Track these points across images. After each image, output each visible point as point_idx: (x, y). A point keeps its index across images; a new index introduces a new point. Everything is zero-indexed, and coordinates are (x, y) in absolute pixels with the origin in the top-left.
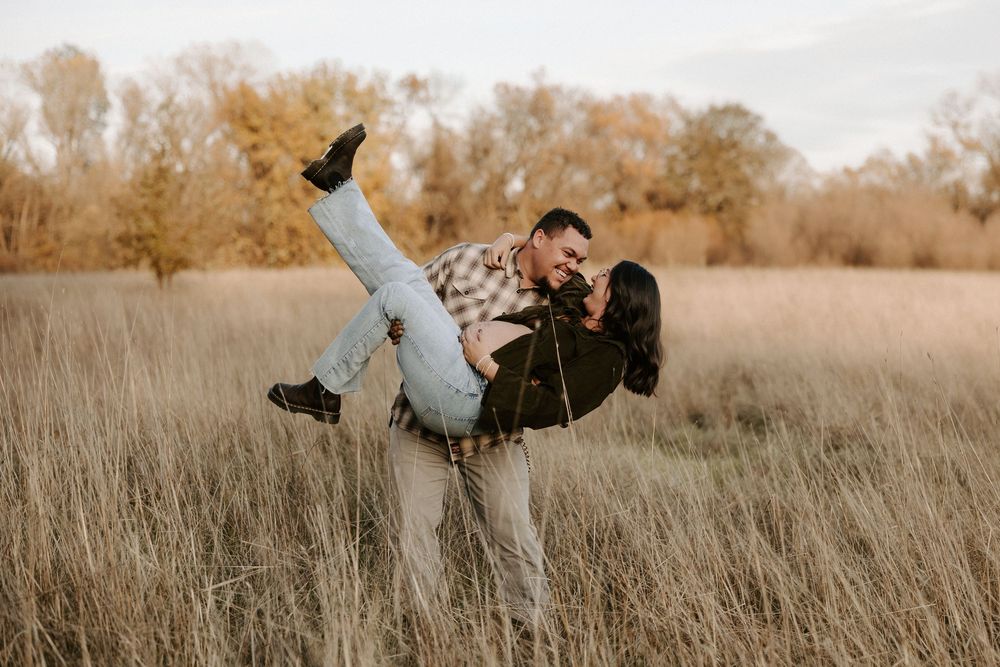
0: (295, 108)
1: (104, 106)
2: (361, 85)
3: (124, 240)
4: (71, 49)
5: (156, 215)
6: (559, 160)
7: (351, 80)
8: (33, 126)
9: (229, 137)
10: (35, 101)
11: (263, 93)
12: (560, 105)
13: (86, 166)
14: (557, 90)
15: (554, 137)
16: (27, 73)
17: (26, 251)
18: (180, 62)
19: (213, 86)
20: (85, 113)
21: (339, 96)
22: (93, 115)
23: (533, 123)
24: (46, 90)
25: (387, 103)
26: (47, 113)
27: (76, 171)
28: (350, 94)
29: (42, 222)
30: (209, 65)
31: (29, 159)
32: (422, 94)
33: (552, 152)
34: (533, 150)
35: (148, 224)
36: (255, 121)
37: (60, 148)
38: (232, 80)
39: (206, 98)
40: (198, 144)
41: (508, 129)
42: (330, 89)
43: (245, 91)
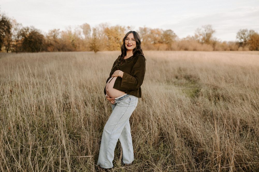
0: (114, 30)
1: (90, 31)
2: (122, 27)
3: (90, 47)
4: (86, 24)
5: (94, 44)
6: (147, 37)
7: (121, 27)
8: (82, 33)
9: (106, 34)
10: (82, 30)
11: (110, 29)
12: (147, 30)
13: (88, 38)
14: (147, 28)
15: (146, 34)
16: (81, 27)
17: (81, 49)
18: (100, 25)
19: (103, 28)
20: (88, 31)
21: (119, 29)
22: (89, 32)
23: (144, 32)
24: (83, 29)
25: (125, 30)
26: (84, 32)
27: (87, 39)
28: (121, 29)
29: (83, 45)
30: (103, 25)
31: (81, 37)
32: (130, 29)
33: (146, 36)
34: (144, 36)
35: (94, 45)
36: (109, 32)
37: (85, 36)
38: (106, 27)
39: (103, 30)
40: (102, 35)
41: (141, 33)
42: (118, 28)
43: (107, 29)
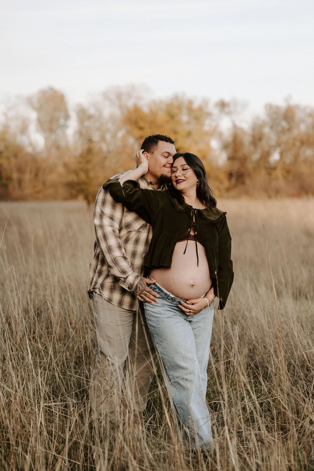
0: (162, 117)
1: (67, 117)
2: (196, 105)
3: (70, 185)
4: (52, 89)
5: (87, 172)
6: (298, 144)
7: (191, 103)
8: (33, 128)
9: (129, 133)
10: (33, 115)
11: (146, 110)
12: (299, 115)
13: (58, 148)
14: (298, 107)
15: (295, 132)
16: (29, 101)
17: (28, 190)
18: (105, 95)
19: (121, 107)
20: (58, 121)
21: (185, 111)
22: (62, 121)
23: (284, 124)
24: (39, 109)
25: (209, 114)
26: (40, 122)
27: (54, 151)
28: (190, 110)
29: (36, 175)
30: (119, 96)
31: (31, 144)
32: (226, 110)
33: (295, 139)
34: (285, 138)
35: (83, 176)
36: (142, 124)
37: (46, 139)
38: (130, 103)
39: (117, 112)
40: (114, 136)
41: (272, 127)
42: (179, 108)
43: (137, 110)
